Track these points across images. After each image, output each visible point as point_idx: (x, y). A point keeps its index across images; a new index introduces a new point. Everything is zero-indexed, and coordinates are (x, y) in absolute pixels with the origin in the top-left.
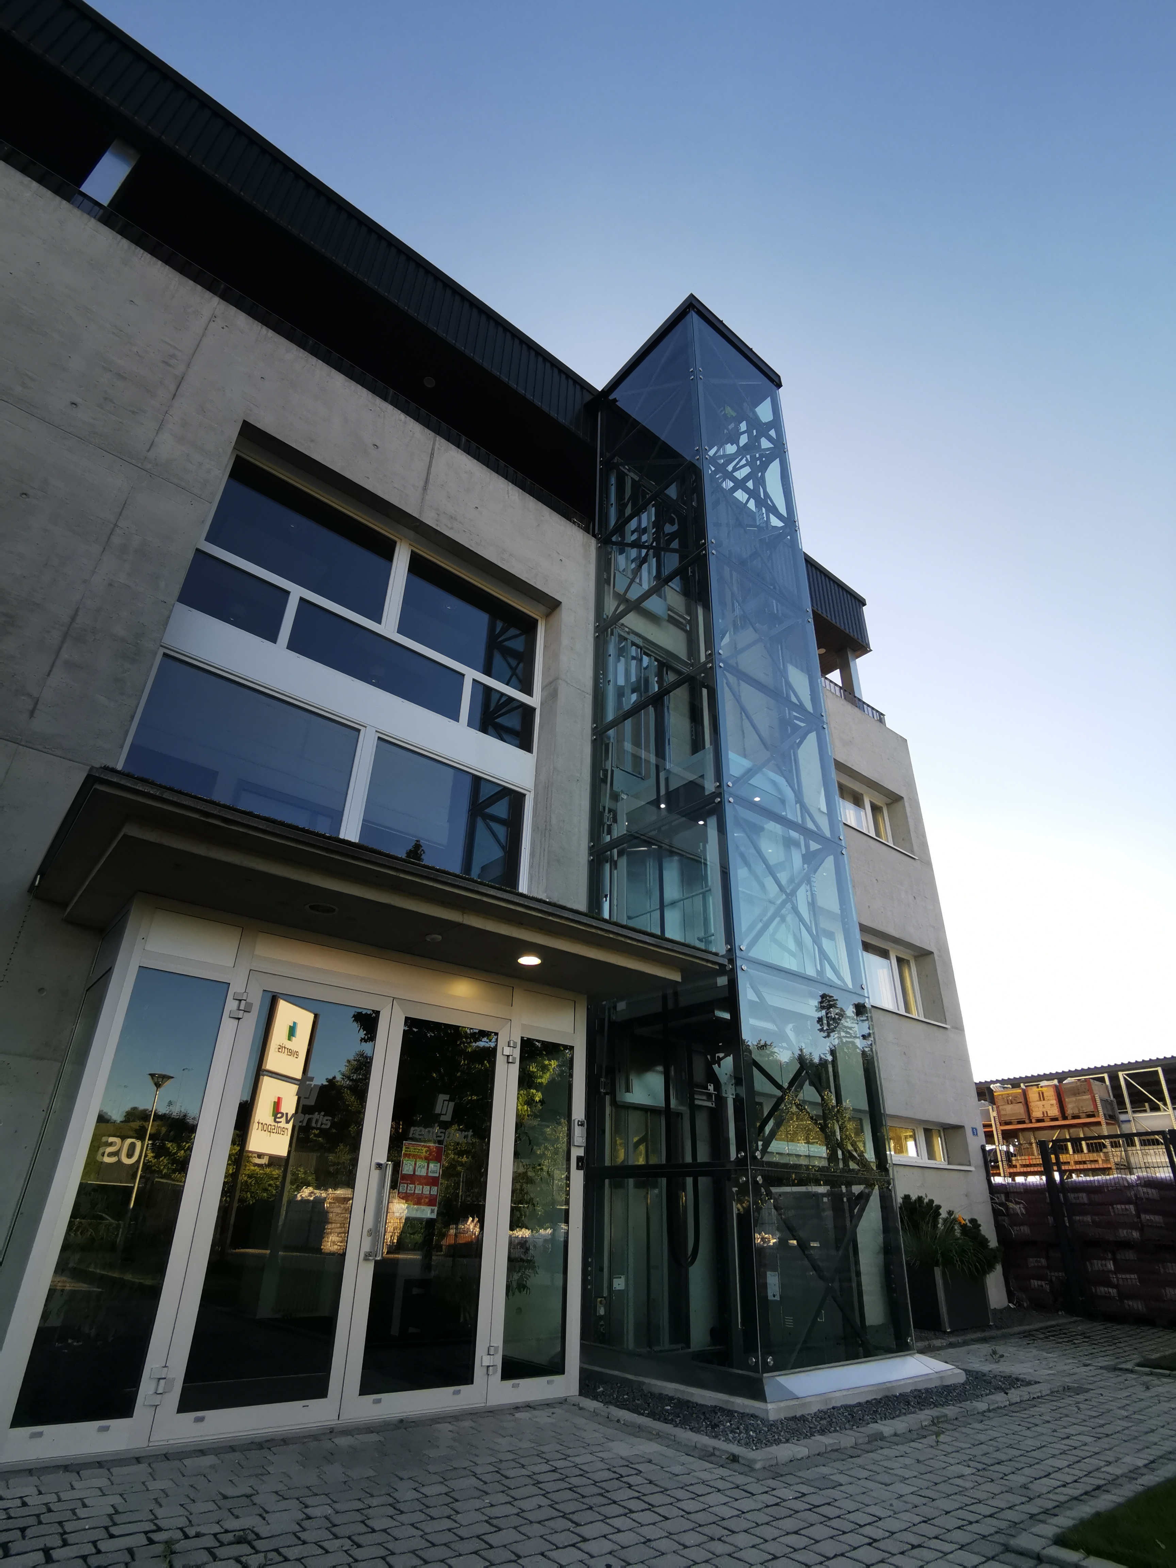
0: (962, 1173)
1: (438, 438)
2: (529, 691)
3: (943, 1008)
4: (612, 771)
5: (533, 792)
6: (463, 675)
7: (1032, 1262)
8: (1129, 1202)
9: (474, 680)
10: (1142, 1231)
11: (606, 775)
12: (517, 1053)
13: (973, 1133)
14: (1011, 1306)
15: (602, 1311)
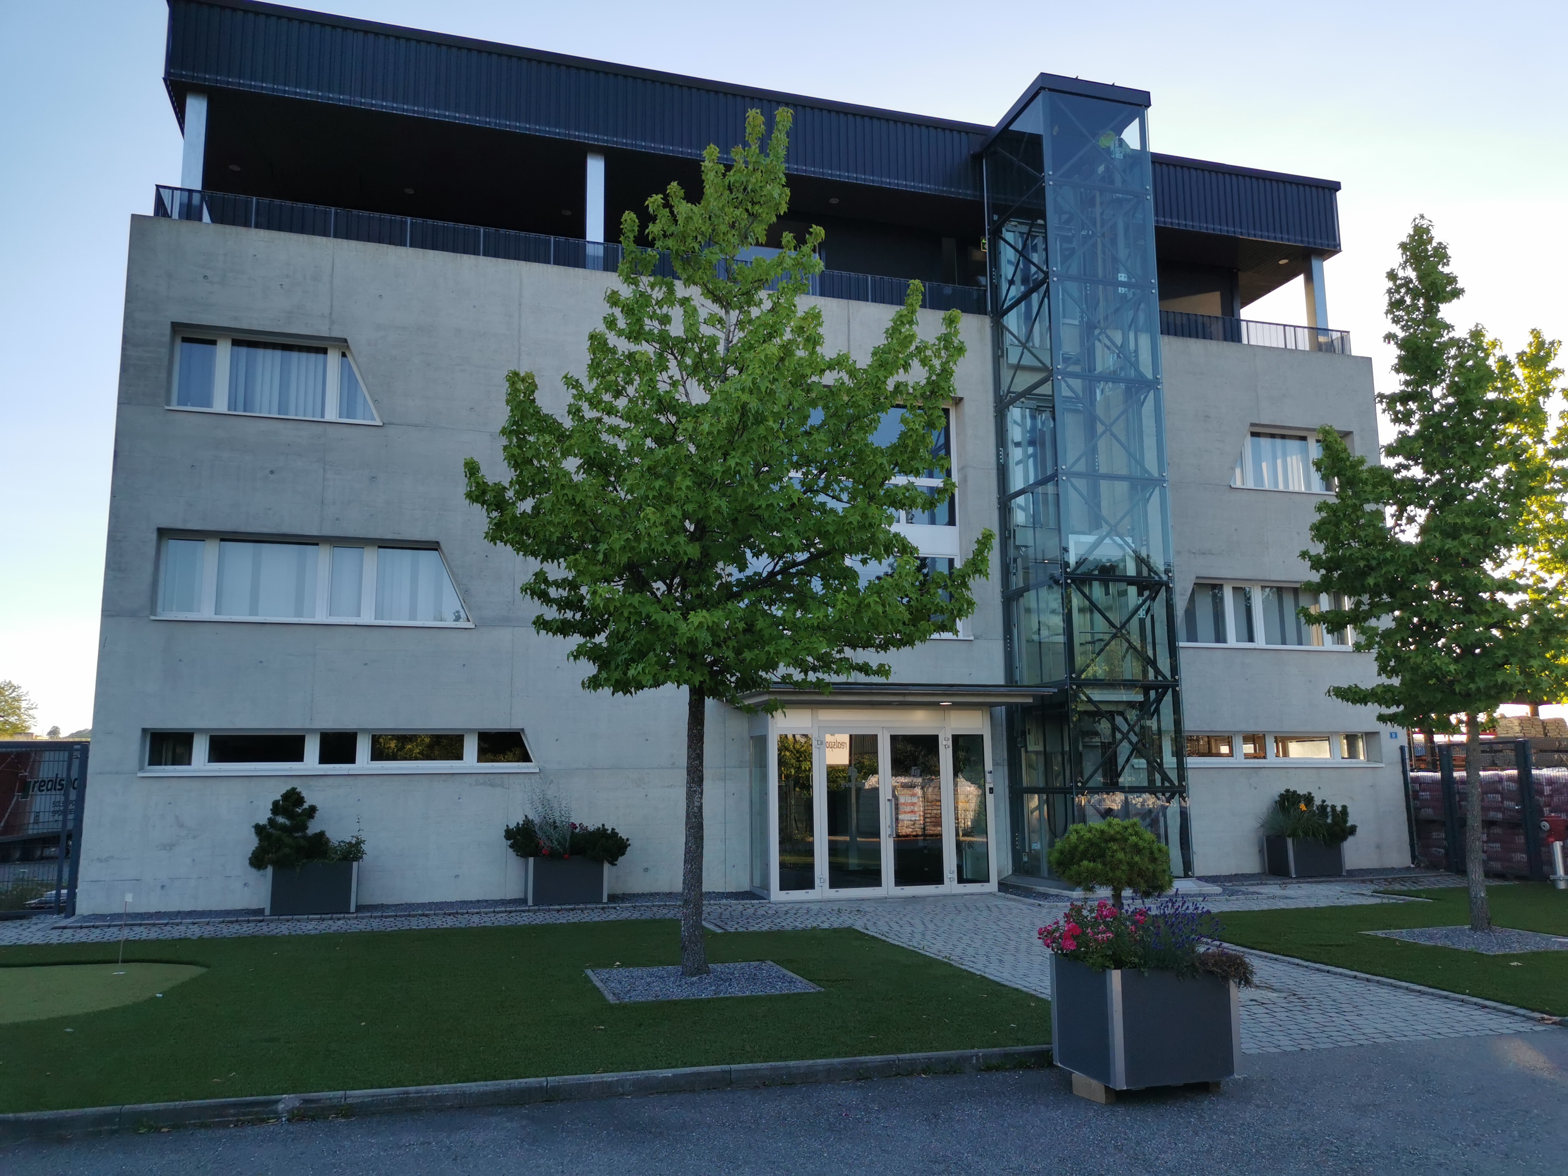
0: (1372, 771)
1: (850, 301)
4: (1014, 531)
5: (959, 555)
7: (1435, 835)
8: (1498, 792)
10: (1503, 813)
11: (1010, 534)
12: (950, 743)
13: (1391, 737)
14: (1412, 866)
15: (1025, 859)
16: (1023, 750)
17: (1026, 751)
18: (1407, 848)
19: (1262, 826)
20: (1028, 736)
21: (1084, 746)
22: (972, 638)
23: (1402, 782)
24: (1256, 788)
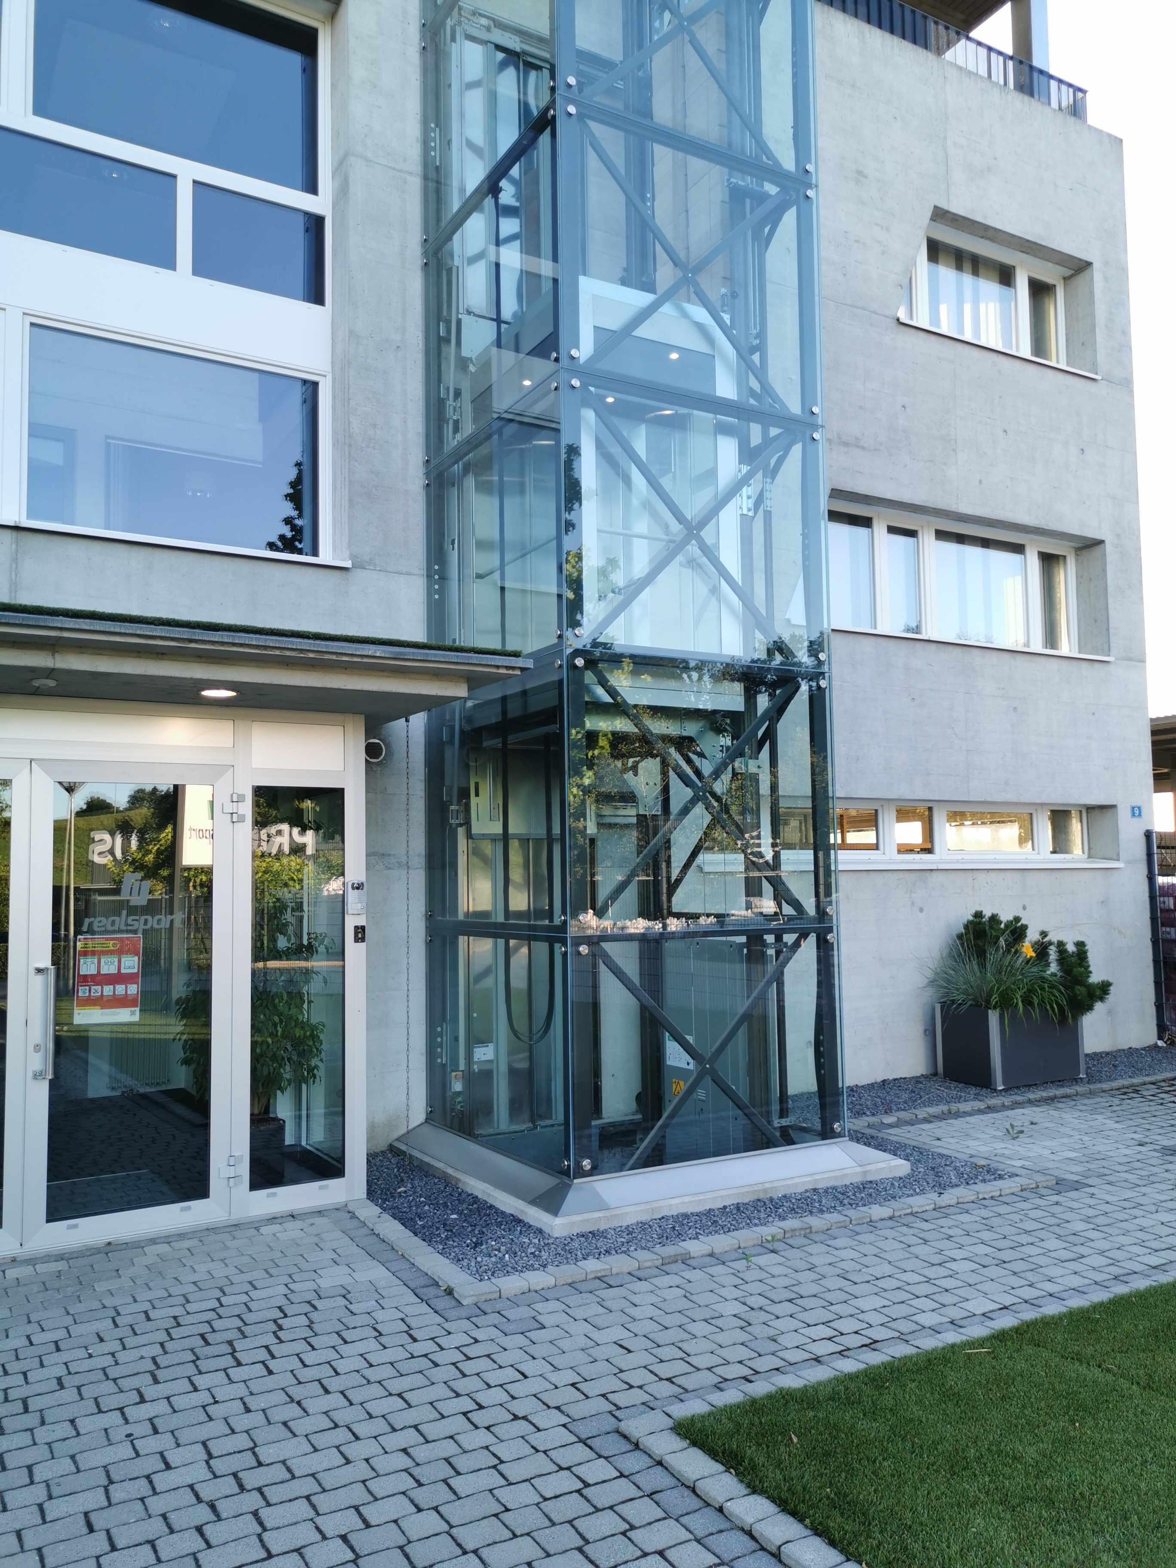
0: (1099, 874)
2: (312, 187)
3: (1108, 629)
4: (459, 322)
5: (330, 377)
6: (174, 177)
9: (195, 182)
12: (249, 806)
13: (1133, 815)
14: (1160, 1043)
15: (458, 1086)
16: (461, 831)
17: (469, 835)
18: (1151, 1010)
19: (932, 983)
20: (474, 800)
21: (600, 825)
22: (348, 564)
23: (1147, 894)
24: (921, 910)
